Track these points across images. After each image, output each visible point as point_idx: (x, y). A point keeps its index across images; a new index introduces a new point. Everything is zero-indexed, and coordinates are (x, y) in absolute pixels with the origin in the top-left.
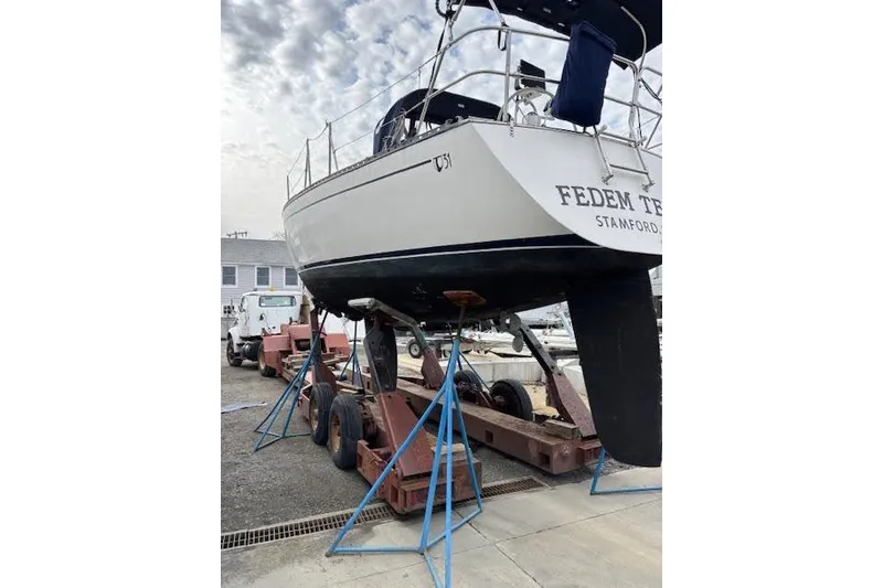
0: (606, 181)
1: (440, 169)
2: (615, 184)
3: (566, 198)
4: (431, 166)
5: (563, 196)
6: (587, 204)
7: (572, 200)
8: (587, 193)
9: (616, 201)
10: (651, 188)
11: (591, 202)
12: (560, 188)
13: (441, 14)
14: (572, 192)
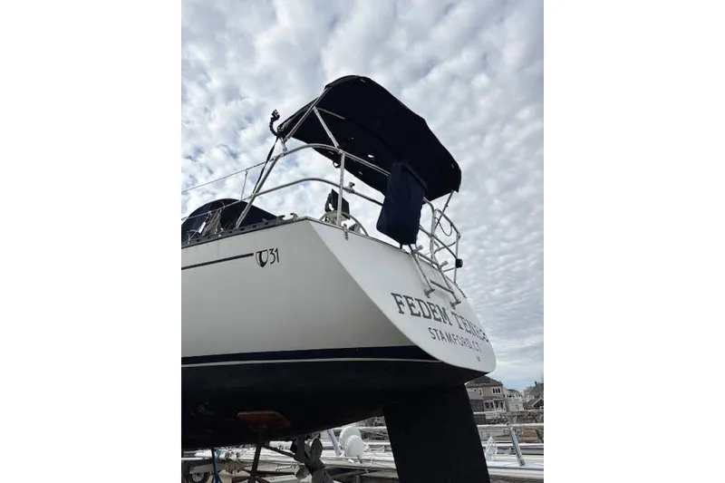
0: (427, 293)
1: (263, 264)
2: (434, 299)
3: (401, 306)
4: (253, 260)
5: (399, 303)
6: (419, 315)
7: (406, 308)
8: (416, 303)
9: (439, 316)
10: (456, 306)
11: (422, 314)
12: (394, 295)
13: (274, 132)
14: (404, 300)
